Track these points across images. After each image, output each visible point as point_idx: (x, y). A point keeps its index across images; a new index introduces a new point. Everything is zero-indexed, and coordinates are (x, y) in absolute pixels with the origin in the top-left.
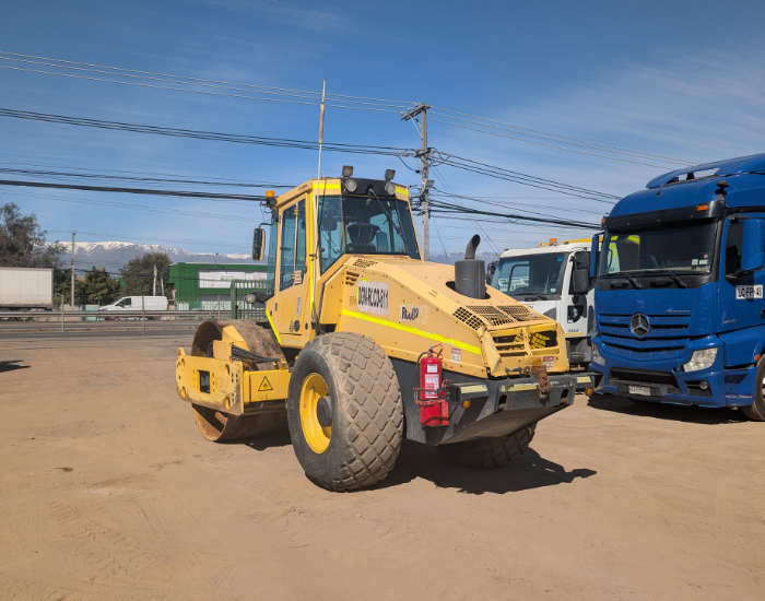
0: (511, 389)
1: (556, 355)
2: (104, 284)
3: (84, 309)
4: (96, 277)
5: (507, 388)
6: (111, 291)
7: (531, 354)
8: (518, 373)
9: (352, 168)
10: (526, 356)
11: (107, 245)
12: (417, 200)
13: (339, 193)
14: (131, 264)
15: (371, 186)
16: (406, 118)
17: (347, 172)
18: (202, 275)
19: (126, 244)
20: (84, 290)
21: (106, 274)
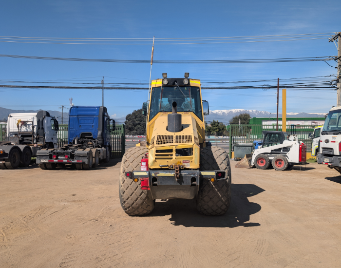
0: (158, 175)
1: (191, 160)
2: (217, 127)
3: (209, 138)
4: (214, 124)
5: (155, 174)
6: (220, 130)
7: (175, 159)
8: (167, 167)
9: (166, 74)
10: (171, 160)
11: (234, 111)
12: (335, 82)
13: (161, 85)
14: (234, 119)
15: (176, 81)
16: (331, 41)
17: (165, 76)
18: (264, 123)
19: (242, 110)
20: (209, 130)
21: (218, 123)
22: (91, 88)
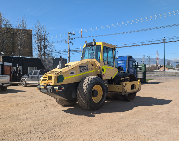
1: (51, 82)
10: (46, 81)
22: (132, 46)
